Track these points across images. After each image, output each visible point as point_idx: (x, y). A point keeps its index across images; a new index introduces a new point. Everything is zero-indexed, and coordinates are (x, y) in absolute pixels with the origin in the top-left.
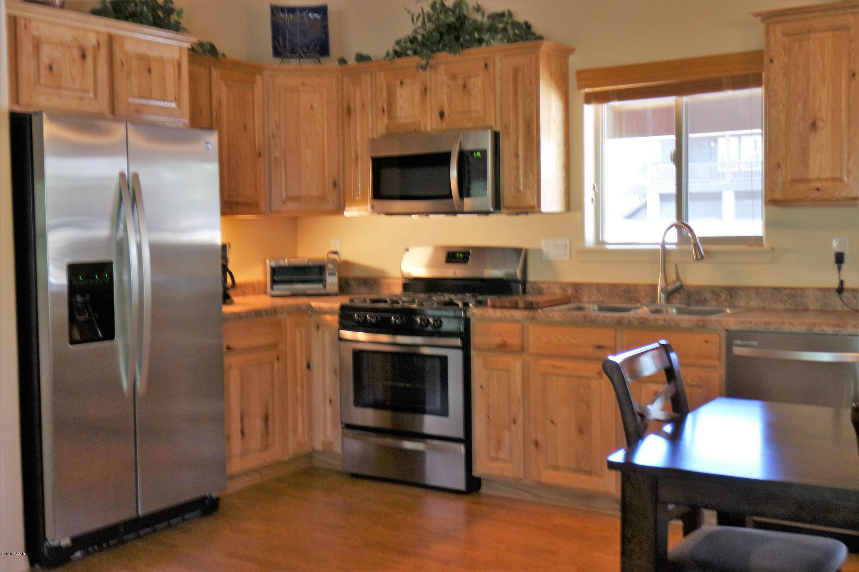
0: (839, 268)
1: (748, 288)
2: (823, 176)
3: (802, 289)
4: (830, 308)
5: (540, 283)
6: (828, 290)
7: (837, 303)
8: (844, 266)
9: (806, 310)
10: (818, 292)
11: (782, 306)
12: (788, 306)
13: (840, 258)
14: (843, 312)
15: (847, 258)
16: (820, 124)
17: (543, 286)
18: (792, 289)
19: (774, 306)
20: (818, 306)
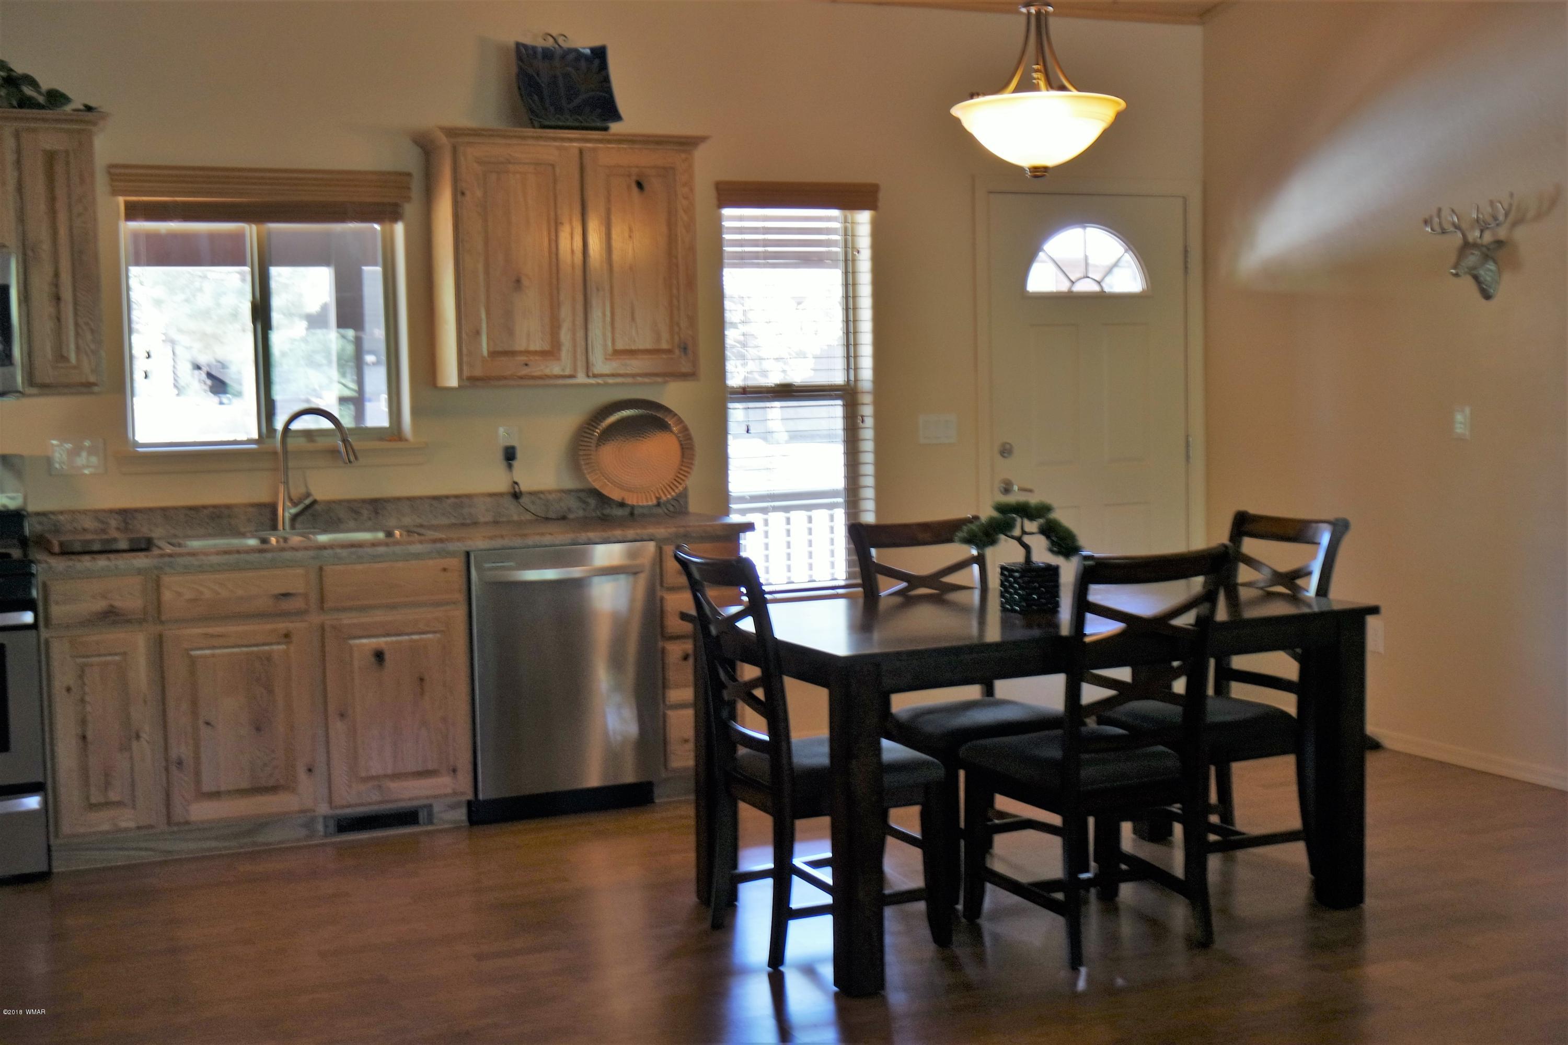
0: (510, 467)
1: (398, 499)
2: (532, 348)
3: (469, 496)
4: (504, 519)
5: (53, 513)
6: (501, 495)
7: (512, 511)
8: (515, 464)
9: (475, 524)
10: (489, 500)
11: (445, 521)
12: (453, 521)
13: (510, 455)
14: (520, 524)
15: (519, 454)
16: (525, 282)
17: (61, 518)
18: (457, 497)
19: (434, 522)
20: (489, 518)
